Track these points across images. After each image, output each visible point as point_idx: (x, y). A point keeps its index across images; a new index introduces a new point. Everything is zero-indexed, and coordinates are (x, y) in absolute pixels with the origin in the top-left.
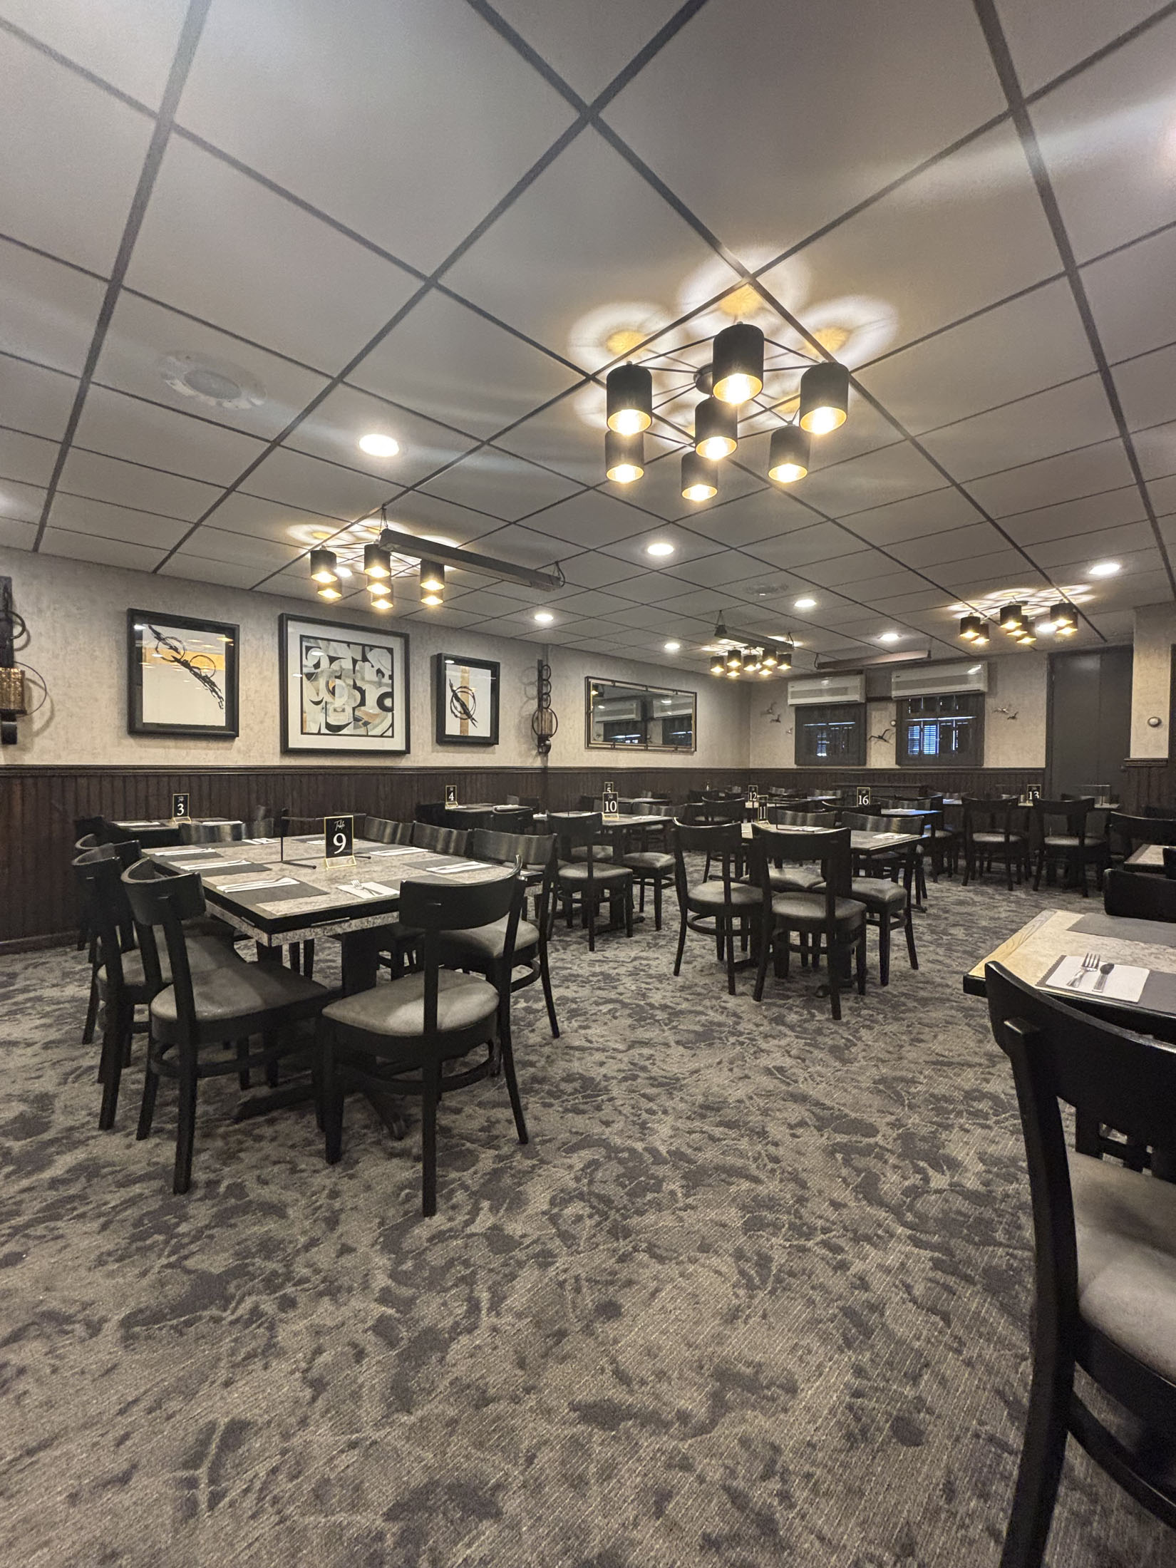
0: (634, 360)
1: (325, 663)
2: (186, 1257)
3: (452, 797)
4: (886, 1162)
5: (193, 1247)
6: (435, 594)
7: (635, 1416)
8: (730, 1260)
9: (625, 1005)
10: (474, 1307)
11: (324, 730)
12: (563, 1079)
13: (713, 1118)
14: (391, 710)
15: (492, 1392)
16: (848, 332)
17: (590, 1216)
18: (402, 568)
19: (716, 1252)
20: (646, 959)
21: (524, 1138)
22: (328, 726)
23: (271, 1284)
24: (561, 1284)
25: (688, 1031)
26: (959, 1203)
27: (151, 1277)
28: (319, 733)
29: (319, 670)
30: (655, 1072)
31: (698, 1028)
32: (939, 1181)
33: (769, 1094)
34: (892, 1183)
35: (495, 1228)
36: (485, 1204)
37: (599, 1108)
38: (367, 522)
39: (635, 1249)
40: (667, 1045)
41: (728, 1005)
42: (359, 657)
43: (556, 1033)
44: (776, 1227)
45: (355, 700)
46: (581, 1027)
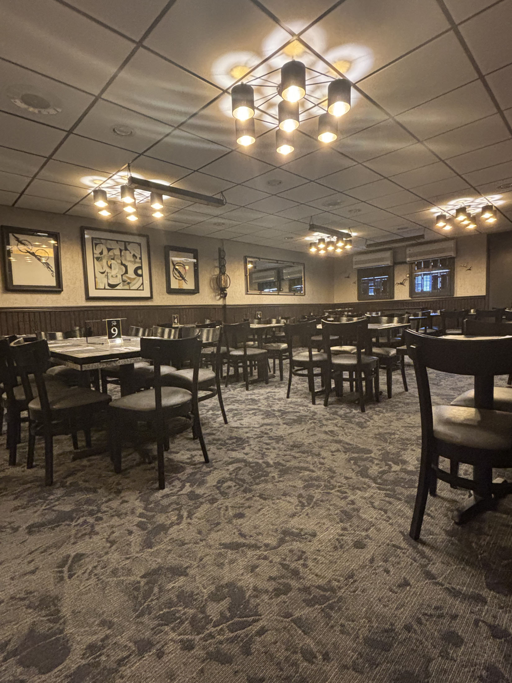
0: (245, 81)
1: (105, 252)
2: (54, 506)
3: (176, 321)
4: (373, 463)
5: (57, 503)
6: (159, 211)
7: (247, 546)
8: (295, 498)
9: (261, 411)
10: (180, 517)
11: (107, 287)
12: (228, 439)
13: (296, 450)
14: (141, 276)
15: (186, 541)
16: (350, 62)
17: (235, 486)
18: (142, 199)
19: (289, 496)
20: (274, 392)
21: (207, 461)
22: (109, 285)
23: (91, 513)
24: (220, 509)
25: (290, 419)
26: (402, 475)
27: (39, 513)
28: (105, 289)
29: (102, 256)
30: (271, 434)
31: (295, 418)
32: (395, 468)
33: (324, 441)
34: (374, 470)
35: (191, 492)
36: (188, 484)
37: (243, 449)
38: (122, 173)
39: (253, 496)
40: (279, 425)
41: (311, 409)
42: (123, 248)
43: (226, 422)
44: (318, 487)
45: (123, 271)
46: (238, 420)
